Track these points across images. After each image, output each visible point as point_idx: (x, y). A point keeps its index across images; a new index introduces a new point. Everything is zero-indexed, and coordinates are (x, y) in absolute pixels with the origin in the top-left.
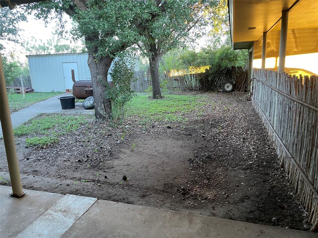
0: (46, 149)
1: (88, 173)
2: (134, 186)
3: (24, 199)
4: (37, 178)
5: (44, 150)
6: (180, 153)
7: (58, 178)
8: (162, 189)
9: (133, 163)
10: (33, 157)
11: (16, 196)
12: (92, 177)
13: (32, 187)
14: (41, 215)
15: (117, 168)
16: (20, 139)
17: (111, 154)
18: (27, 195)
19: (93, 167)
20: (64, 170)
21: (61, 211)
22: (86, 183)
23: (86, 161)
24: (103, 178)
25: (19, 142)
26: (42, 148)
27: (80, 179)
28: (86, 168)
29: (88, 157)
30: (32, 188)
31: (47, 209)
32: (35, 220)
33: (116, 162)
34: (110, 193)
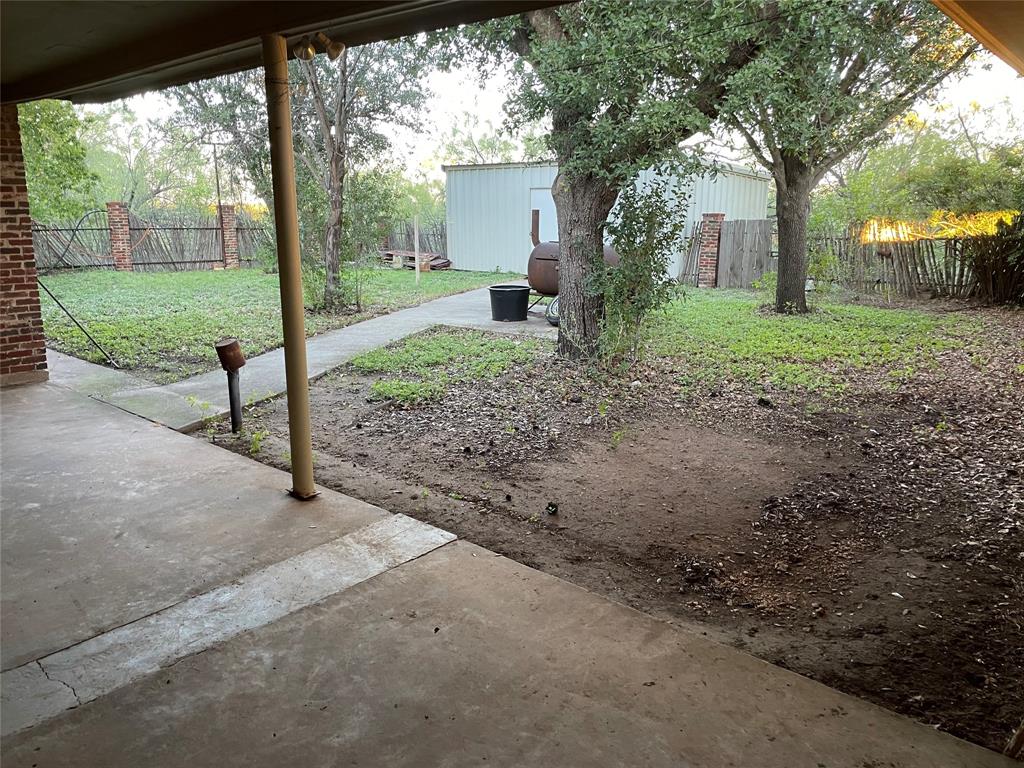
0: (407, 410)
1: (473, 480)
2: (566, 531)
3: (311, 505)
4: (359, 471)
5: (402, 412)
6: (754, 479)
7: (403, 478)
8: (638, 555)
9: (596, 479)
10: (371, 425)
11: (299, 495)
12: (475, 492)
13: (340, 486)
14: (327, 542)
15: (549, 483)
16: (364, 380)
17: (551, 447)
18: (320, 499)
19: (492, 469)
20: (425, 464)
21: (369, 544)
22: (456, 501)
23: (483, 454)
24: (502, 499)
25: (358, 387)
26: (400, 407)
27: (447, 491)
28: (473, 470)
29: (491, 443)
30: (338, 488)
31: (344, 534)
32: (312, 548)
33: (554, 469)
34: (498, 535)
